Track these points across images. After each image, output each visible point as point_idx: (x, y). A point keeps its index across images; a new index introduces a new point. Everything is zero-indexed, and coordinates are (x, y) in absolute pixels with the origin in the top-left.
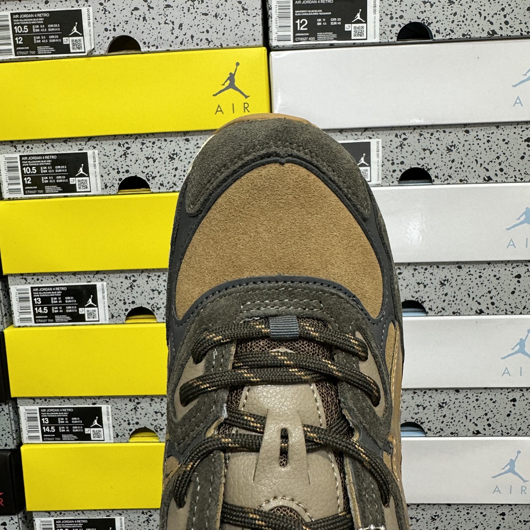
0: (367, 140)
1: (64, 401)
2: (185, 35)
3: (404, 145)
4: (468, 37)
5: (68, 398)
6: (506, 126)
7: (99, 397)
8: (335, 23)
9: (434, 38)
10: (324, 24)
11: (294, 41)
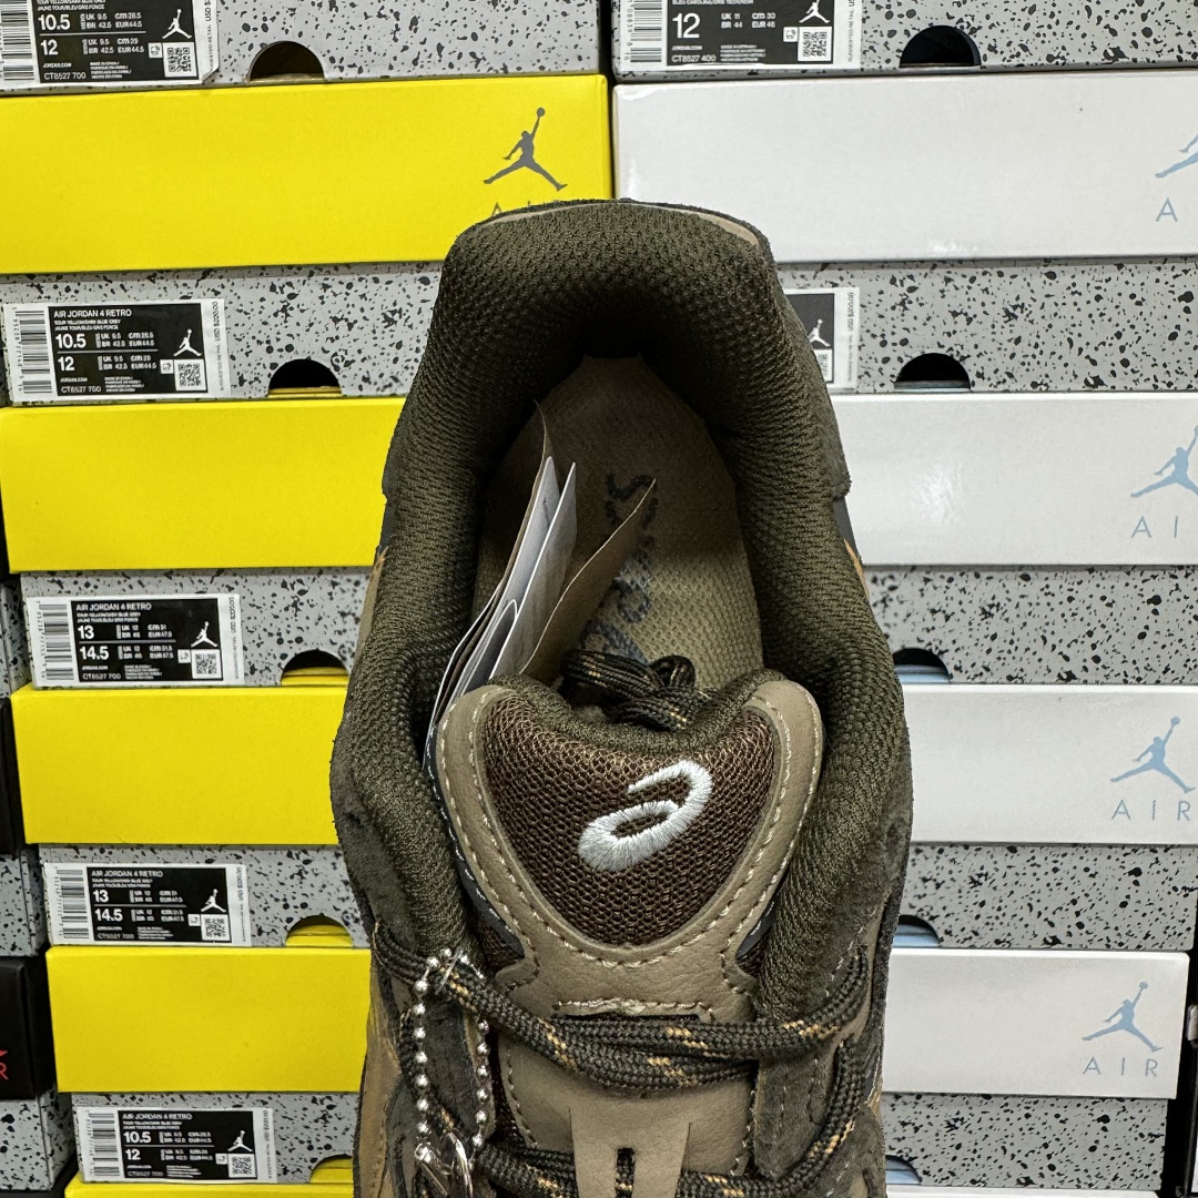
0: (828, 290)
1: (143, 854)
2: (423, 43)
3: (910, 302)
4: (1060, 61)
5: (153, 848)
6: (1139, 266)
7: (221, 848)
8: (763, 24)
9: (983, 63)
10: (736, 25)
11: (670, 63)
